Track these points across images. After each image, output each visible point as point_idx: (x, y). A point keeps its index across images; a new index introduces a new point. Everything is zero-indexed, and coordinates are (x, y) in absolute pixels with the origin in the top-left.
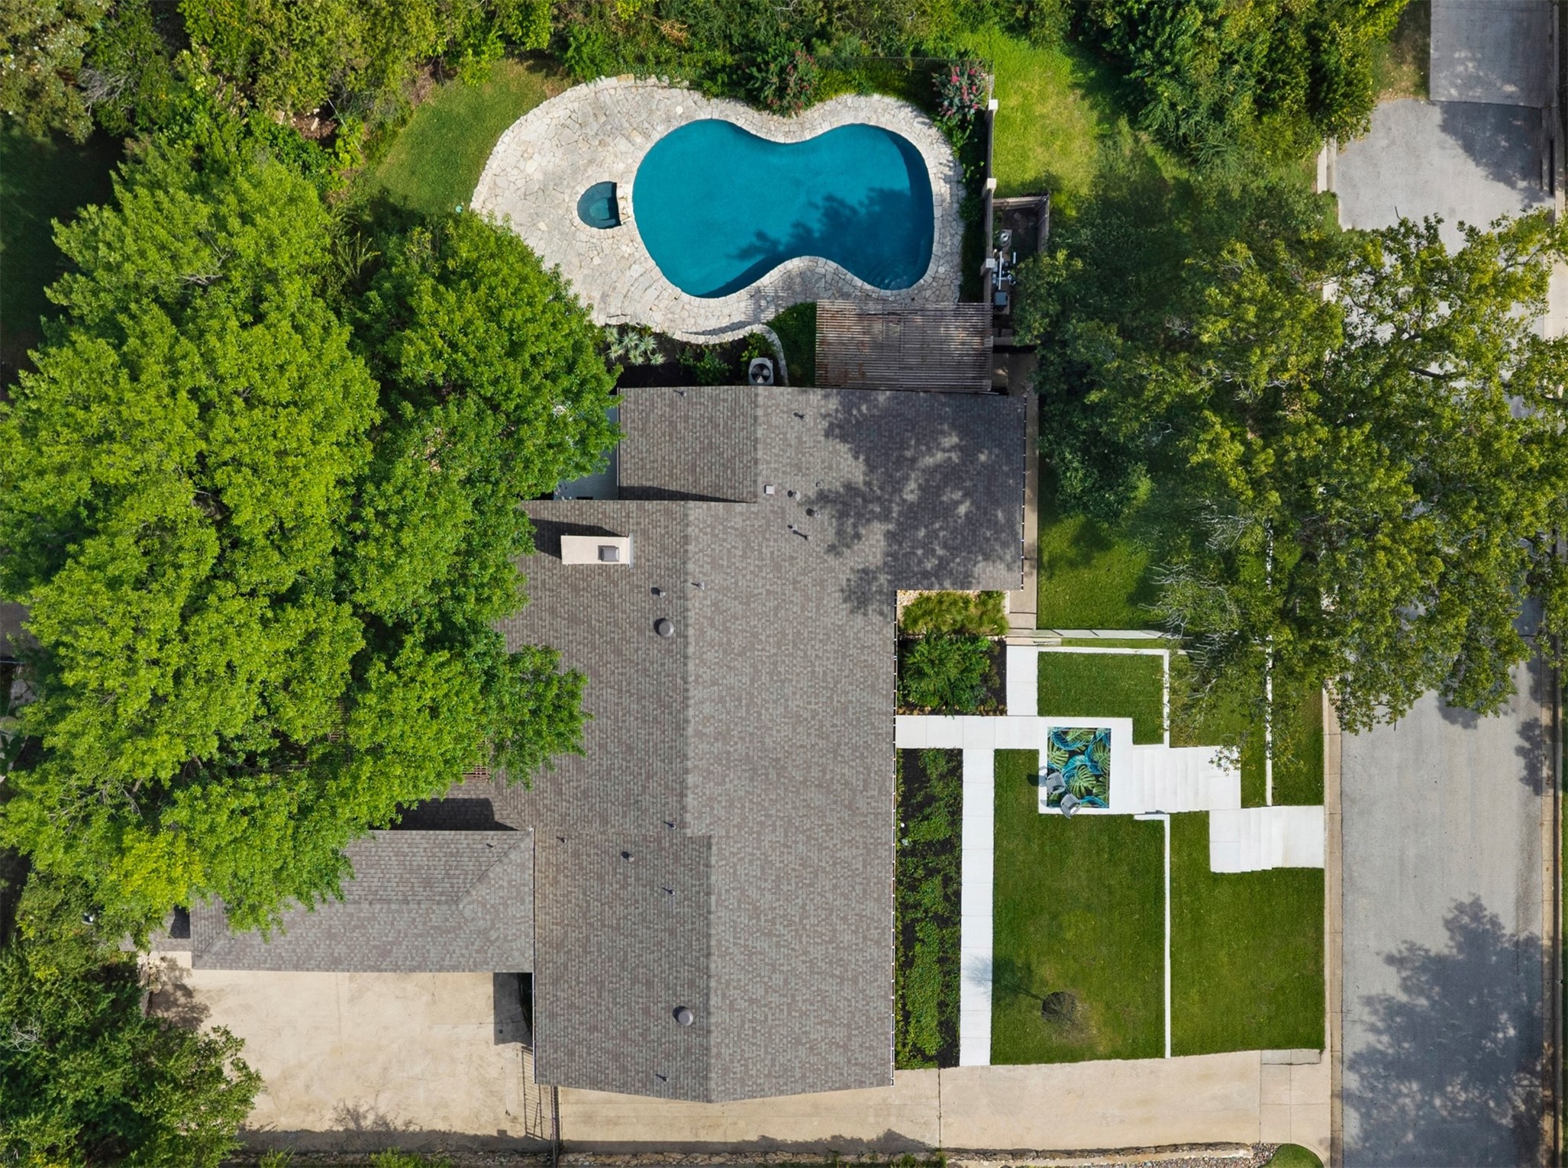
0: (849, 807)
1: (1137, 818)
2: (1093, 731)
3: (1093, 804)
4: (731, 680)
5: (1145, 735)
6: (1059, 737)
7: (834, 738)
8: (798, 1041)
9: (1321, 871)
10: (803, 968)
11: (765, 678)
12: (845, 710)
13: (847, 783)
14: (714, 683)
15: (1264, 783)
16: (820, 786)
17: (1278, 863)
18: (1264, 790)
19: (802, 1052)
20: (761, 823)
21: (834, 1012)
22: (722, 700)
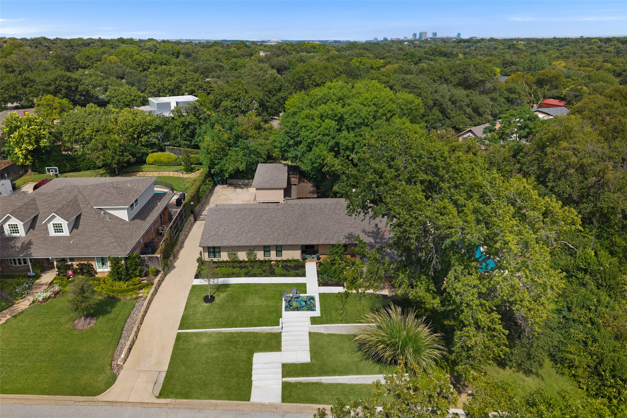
0: (290, 234)
1: (281, 319)
2: (315, 306)
3: (286, 307)
4: (326, 210)
5: (314, 321)
6: (312, 298)
7: (311, 231)
8: (220, 225)
9: (249, 400)
10: (242, 225)
11: (327, 217)
12: (319, 233)
13: (297, 234)
14: (325, 207)
15: (293, 376)
16: (296, 228)
17: (254, 383)
18: (290, 377)
19: (217, 226)
20: (286, 217)
21: (227, 232)
22: (321, 209)
